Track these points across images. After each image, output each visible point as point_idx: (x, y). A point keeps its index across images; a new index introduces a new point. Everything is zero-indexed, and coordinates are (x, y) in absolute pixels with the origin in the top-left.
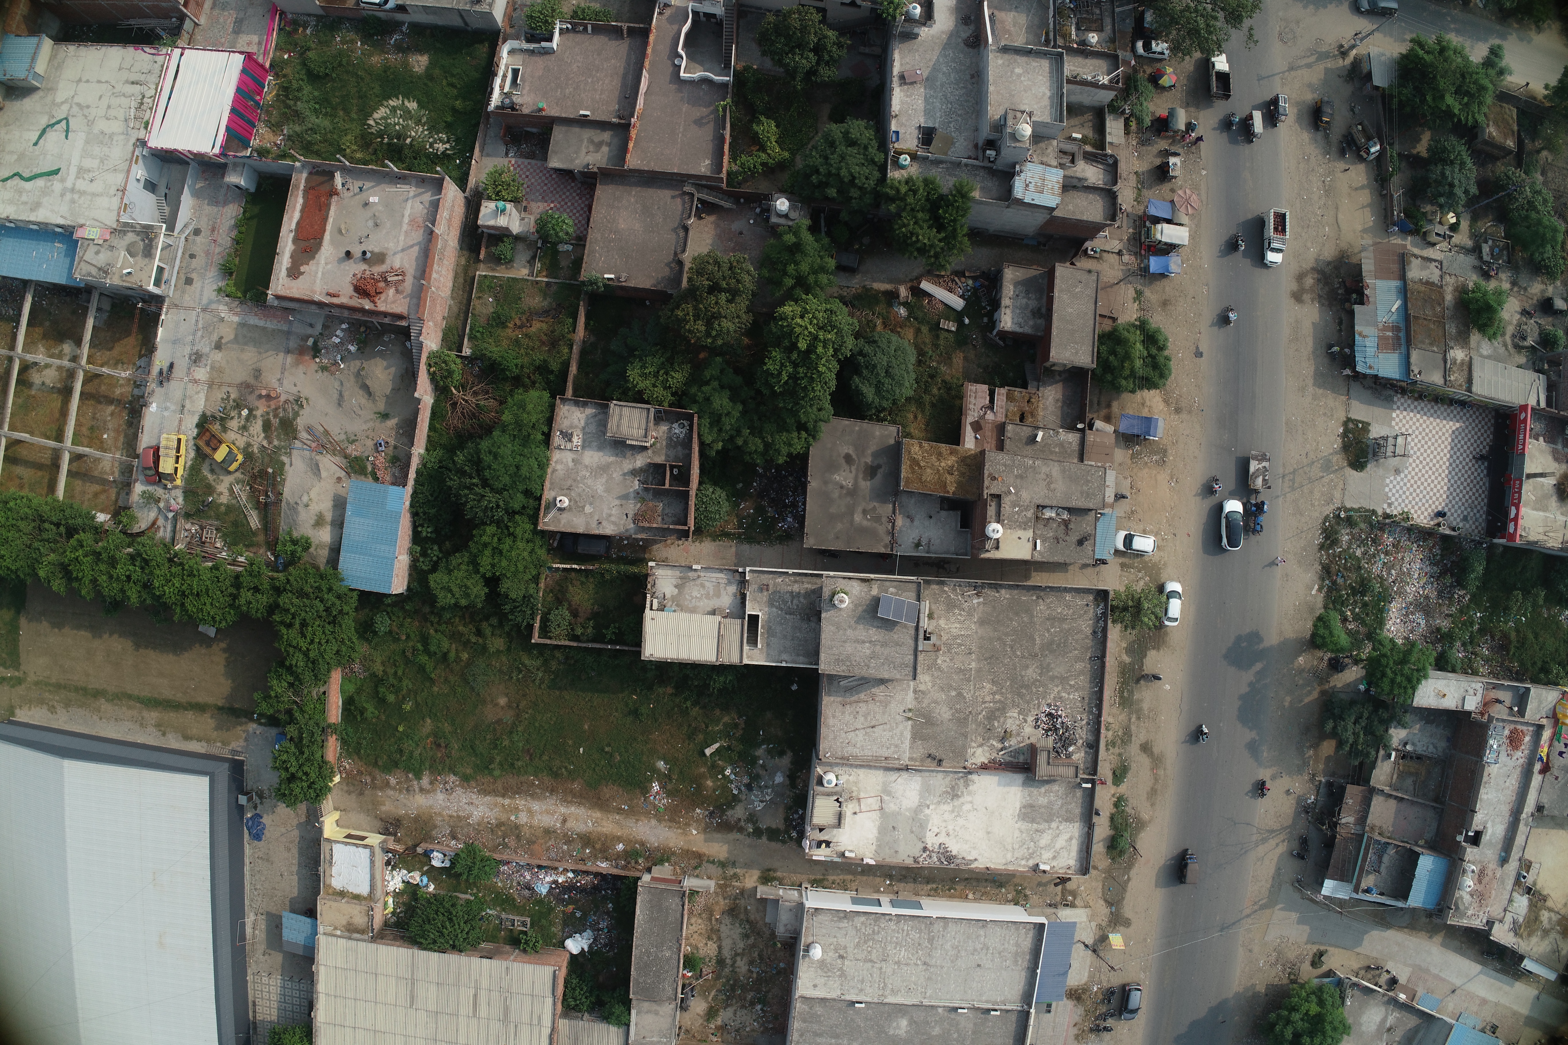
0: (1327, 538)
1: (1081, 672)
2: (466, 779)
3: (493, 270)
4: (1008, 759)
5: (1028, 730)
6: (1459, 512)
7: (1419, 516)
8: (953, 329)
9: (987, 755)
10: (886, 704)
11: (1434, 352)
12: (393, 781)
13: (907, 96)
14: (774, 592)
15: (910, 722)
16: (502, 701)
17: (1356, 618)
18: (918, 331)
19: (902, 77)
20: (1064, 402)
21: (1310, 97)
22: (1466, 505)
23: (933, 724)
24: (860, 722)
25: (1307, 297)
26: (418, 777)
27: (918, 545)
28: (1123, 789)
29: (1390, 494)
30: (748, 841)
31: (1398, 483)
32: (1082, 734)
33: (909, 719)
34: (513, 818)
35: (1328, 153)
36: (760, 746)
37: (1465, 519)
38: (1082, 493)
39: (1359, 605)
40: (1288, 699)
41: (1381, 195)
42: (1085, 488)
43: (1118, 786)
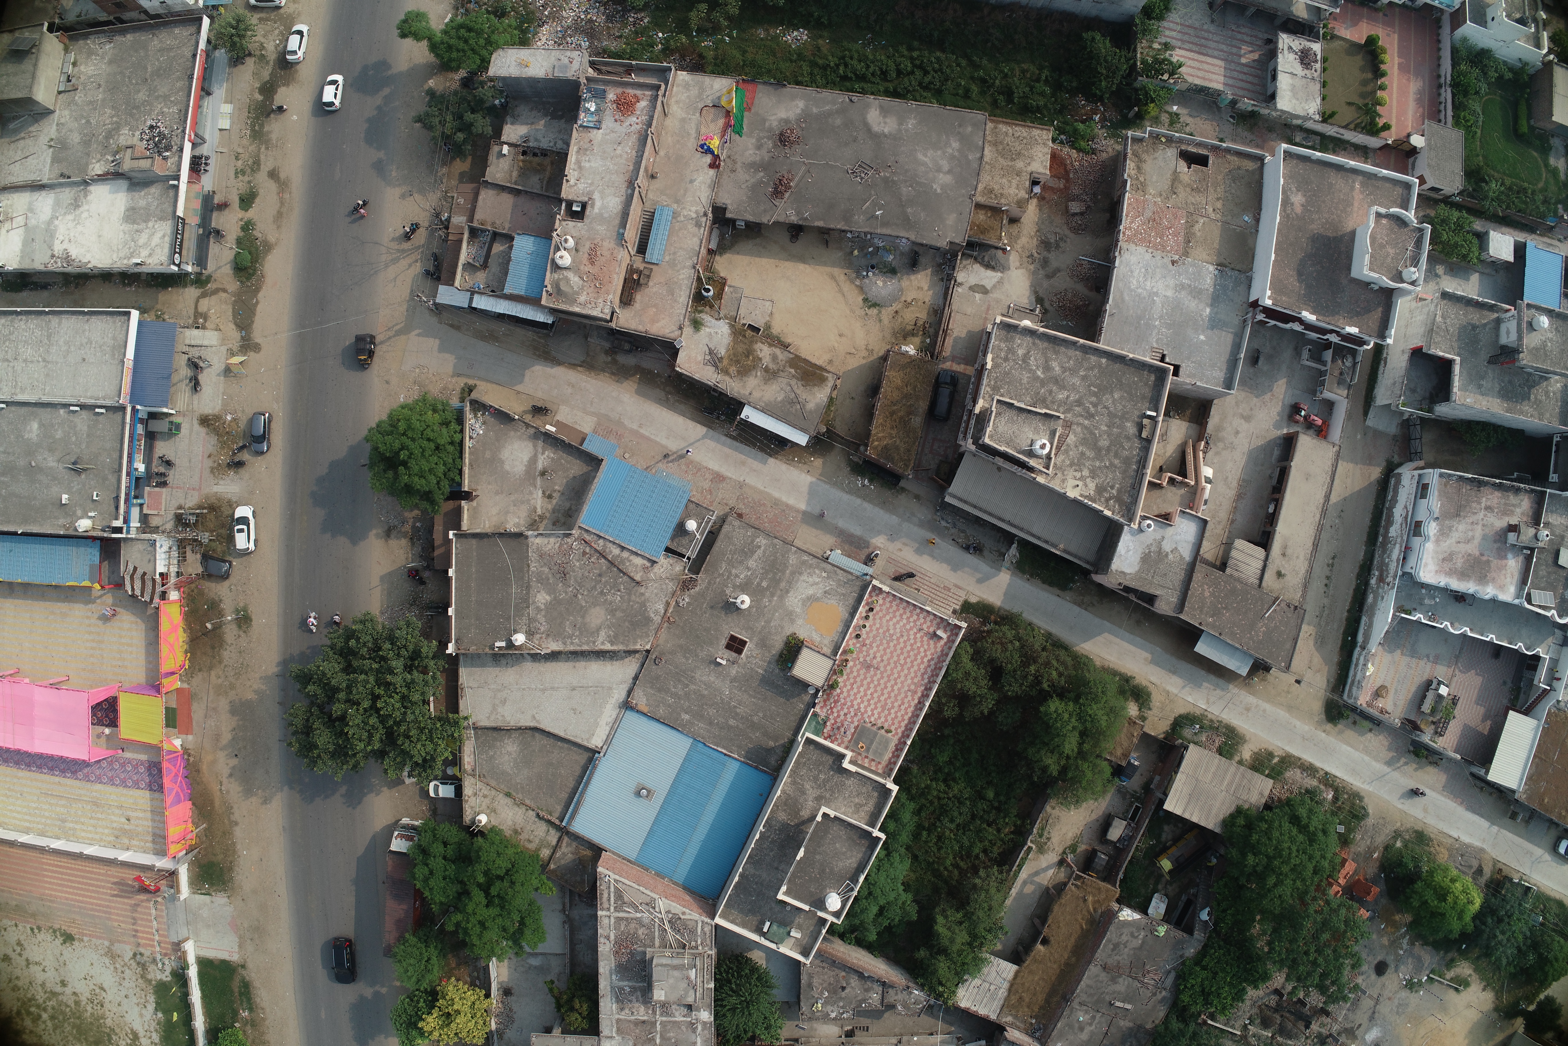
1: (181, 90)
9: (103, 168)
10: (37, 138)
15: (51, 150)
23: (67, 149)
24: (19, 155)
28: (251, 214)
32: (177, 141)
33: (51, 146)
43: (247, 210)
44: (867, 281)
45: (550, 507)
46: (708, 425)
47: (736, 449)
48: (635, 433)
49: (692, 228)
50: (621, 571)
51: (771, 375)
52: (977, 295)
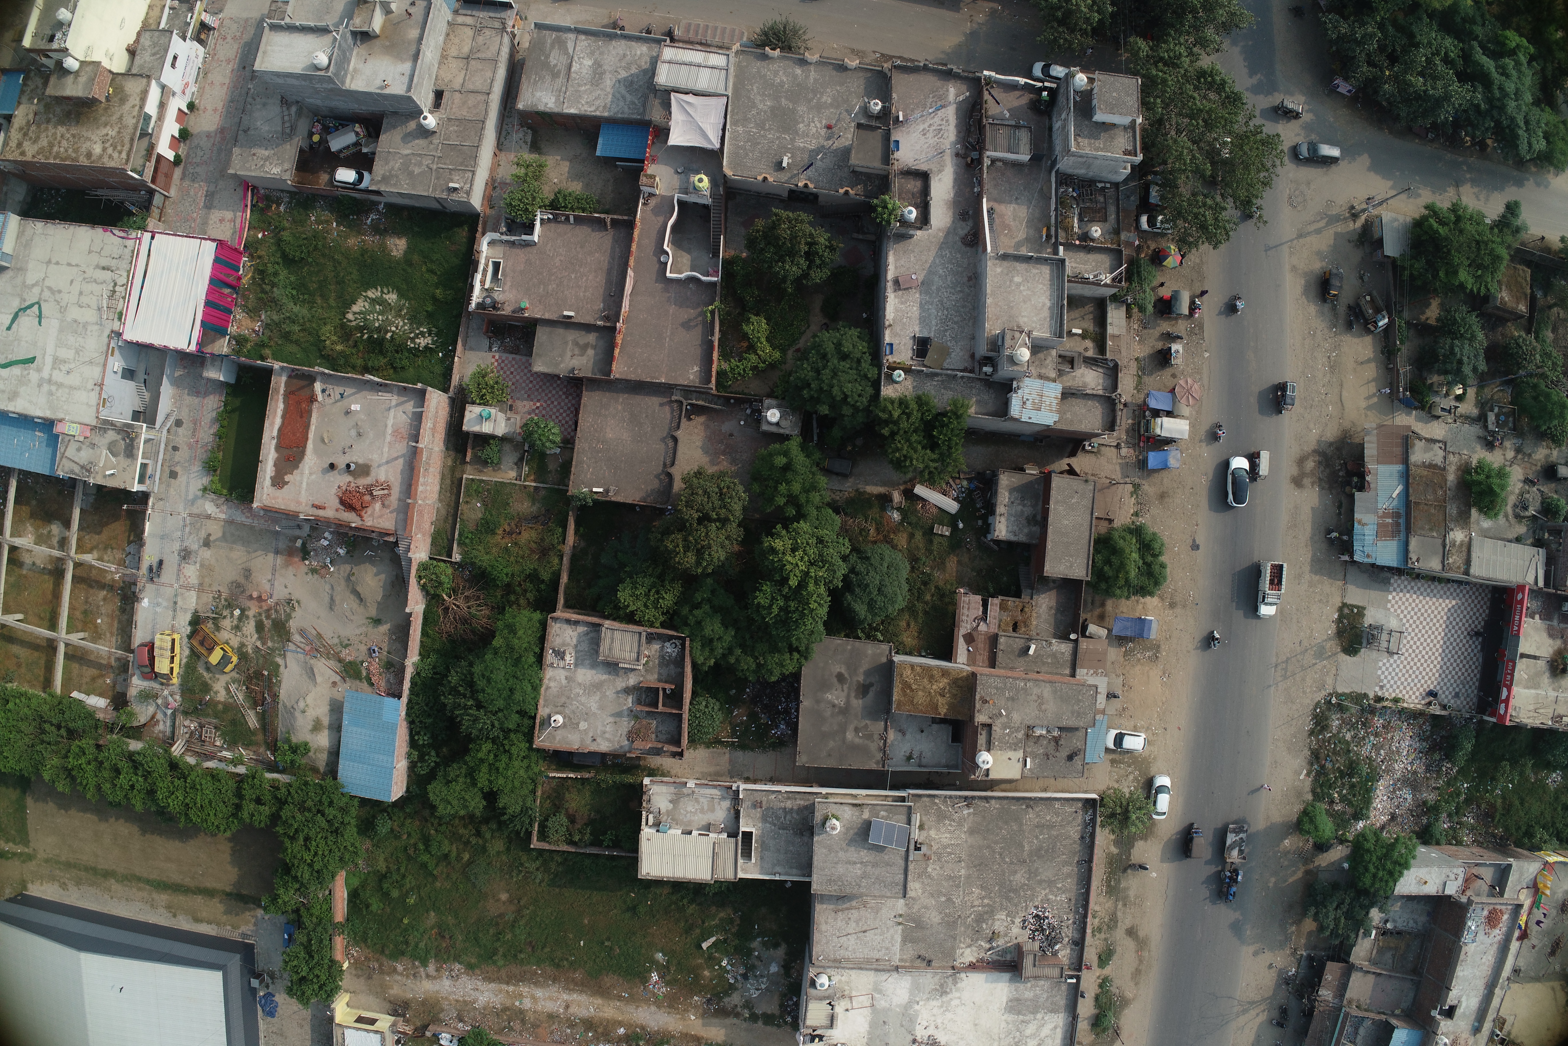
0: (1317, 724)
1: (1069, 876)
2: (470, 968)
3: (481, 471)
4: (995, 958)
5: (1016, 930)
6: (1451, 689)
7: (1410, 697)
8: (947, 534)
9: (976, 954)
10: (877, 911)
11: (1433, 537)
12: (400, 968)
13: (902, 303)
14: (768, 809)
15: (900, 927)
16: (504, 897)
17: (1343, 799)
18: (912, 536)
19: (896, 282)
20: (1058, 610)
21: (1317, 266)
22: (1458, 682)
23: (922, 928)
24: (852, 927)
25: (1307, 481)
26: (424, 964)
27: (909, 758)
28: (1107, 971)
29: (1382, 677)
30: (745, 1025)
31: (1391, 665)
32: (1068, 933)
33: (900, 924)
34: (517, 1003)
35: (1335, 326)
36: (755, 939)
37: (1457, 695)
38: (1073, 713)
39: (1347, 787)
40: (1273, 880)
41: (1387, 369)
42: (1076, 708)
43: (1104, 968)
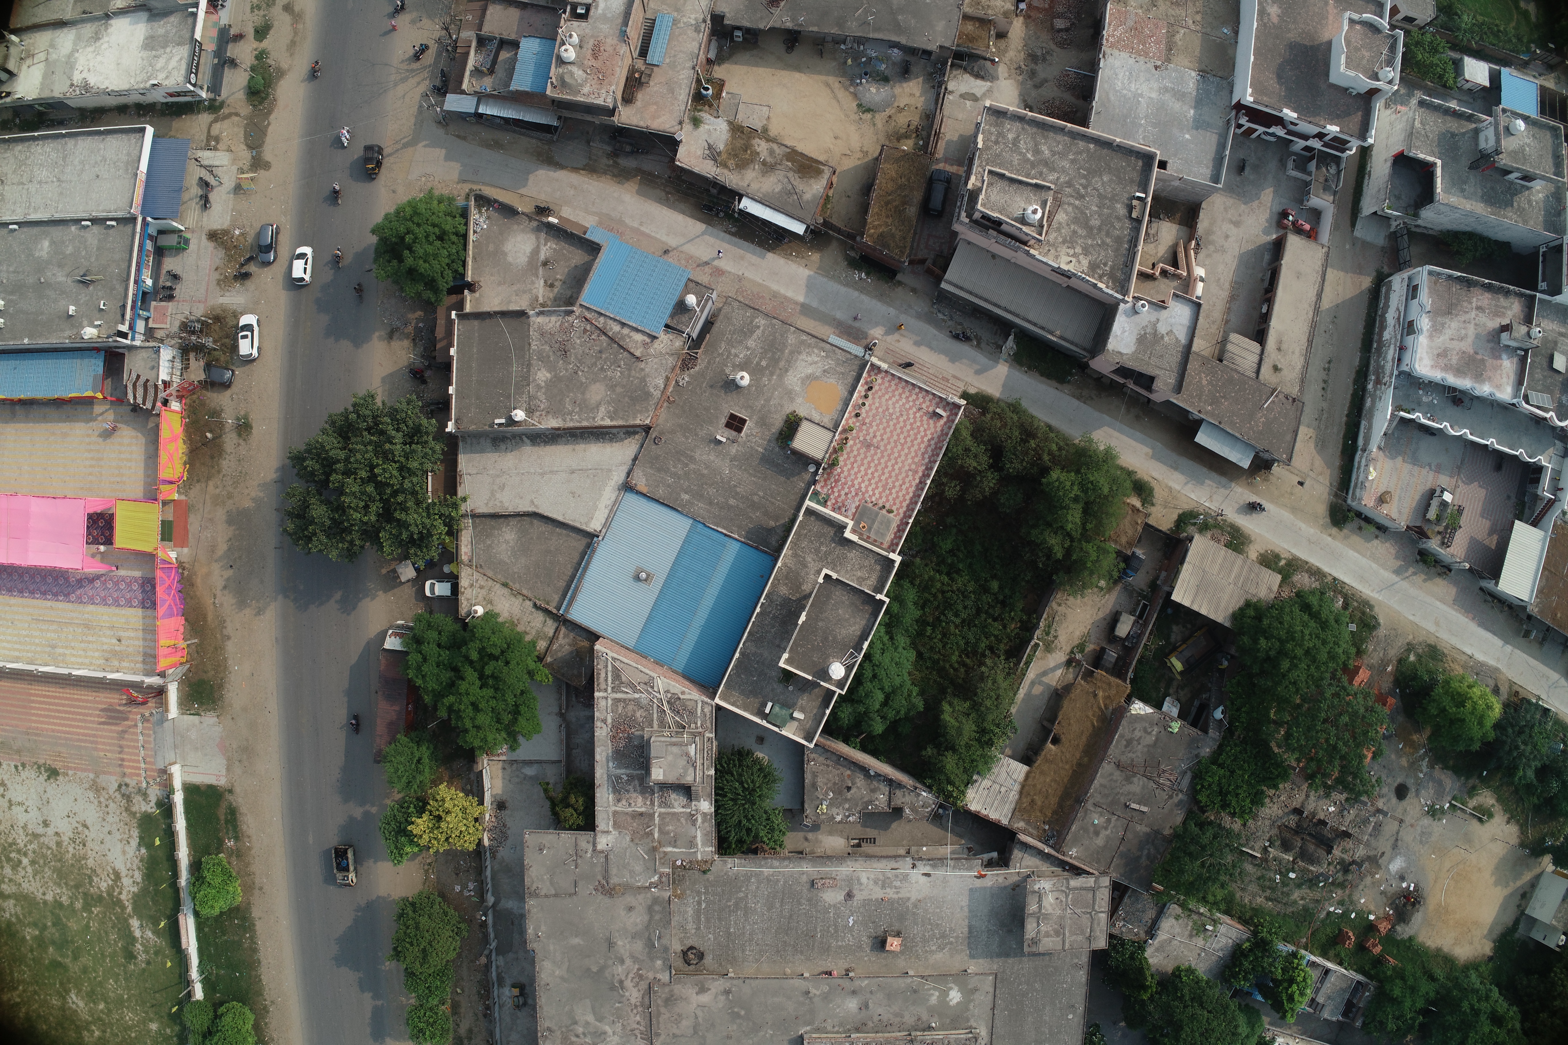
28: (265, 44)
43: (261, 41)
44: (860, 88)
45: (551, 295)
46: (708, 222)
47: (735, 245)
48: (636, 231)
49: (691, 33)
50: (621, 347)
51: (768, 168)
52: (968, 102)
